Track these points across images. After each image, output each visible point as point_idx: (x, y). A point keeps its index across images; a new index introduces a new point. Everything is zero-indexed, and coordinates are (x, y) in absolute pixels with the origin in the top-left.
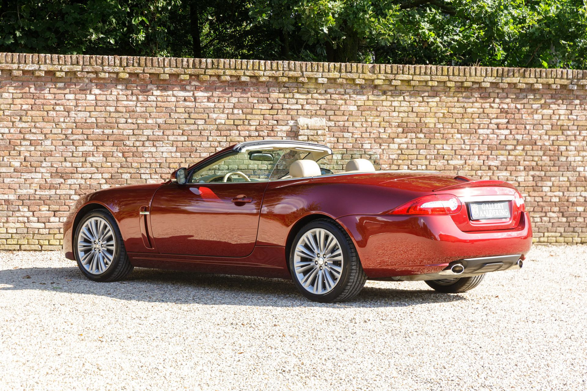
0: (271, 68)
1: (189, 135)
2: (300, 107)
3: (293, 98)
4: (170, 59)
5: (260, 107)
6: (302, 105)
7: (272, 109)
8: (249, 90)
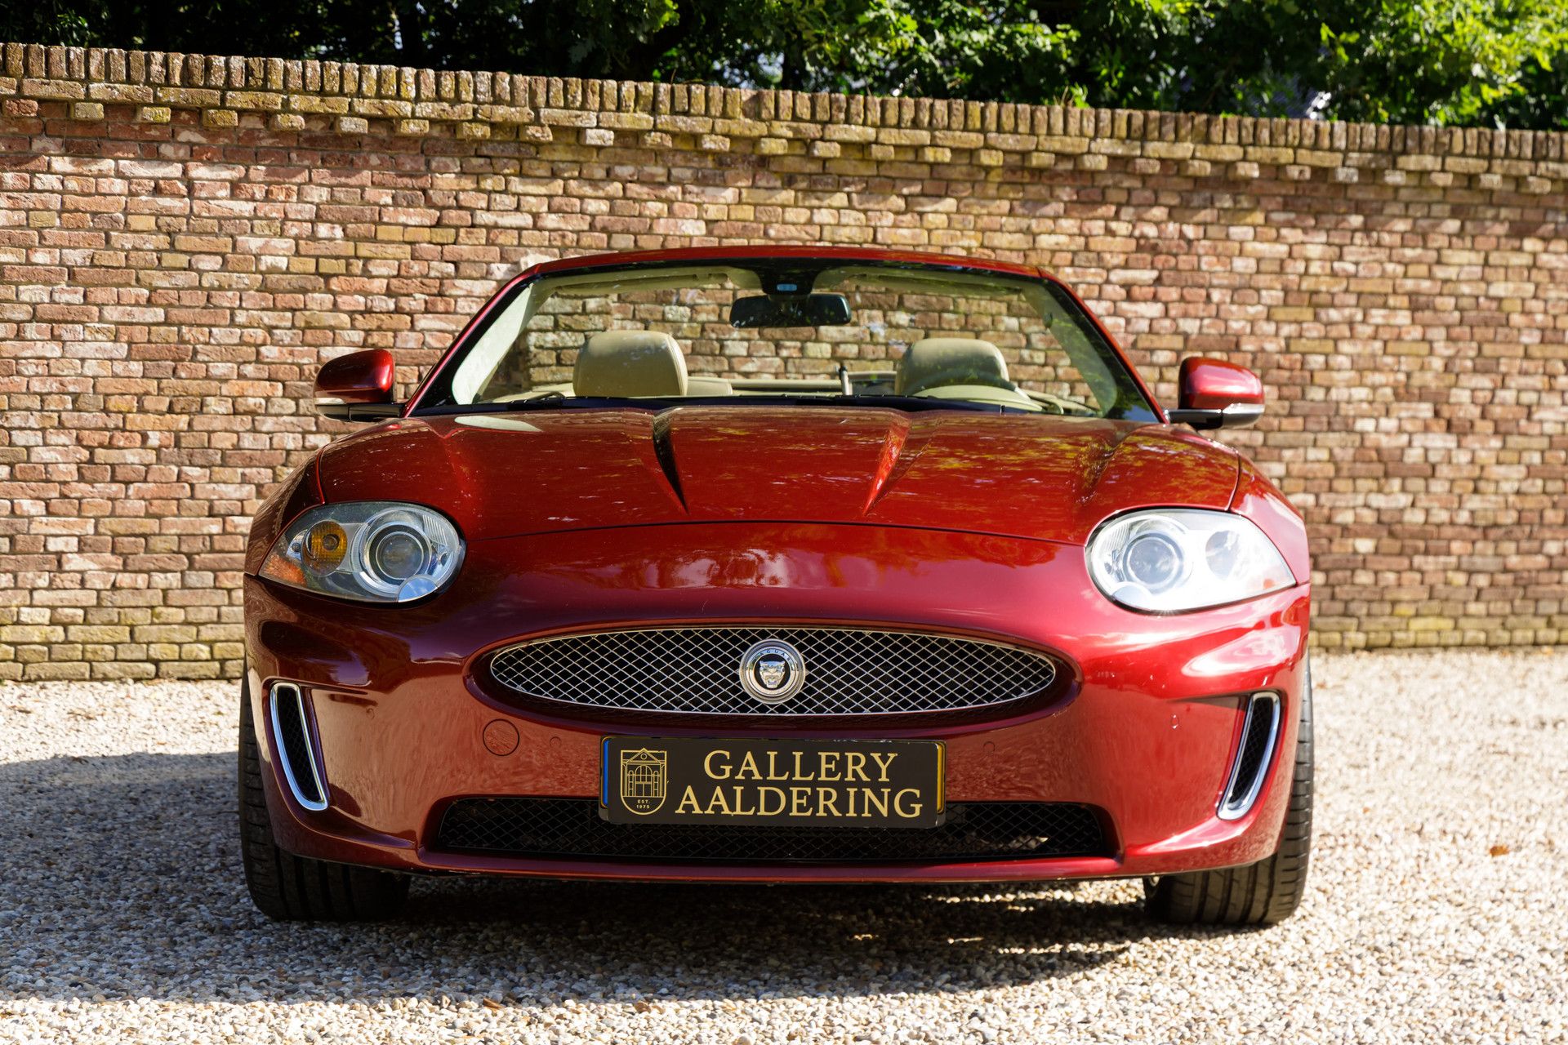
0: (438, 92)
1: (171, 305)
2: (528, 220)
3: (505, 192)
4: (107, 55)
5: (402, 219)
6: (536, 216)
7: (439, 224)
8: (367, 161)
